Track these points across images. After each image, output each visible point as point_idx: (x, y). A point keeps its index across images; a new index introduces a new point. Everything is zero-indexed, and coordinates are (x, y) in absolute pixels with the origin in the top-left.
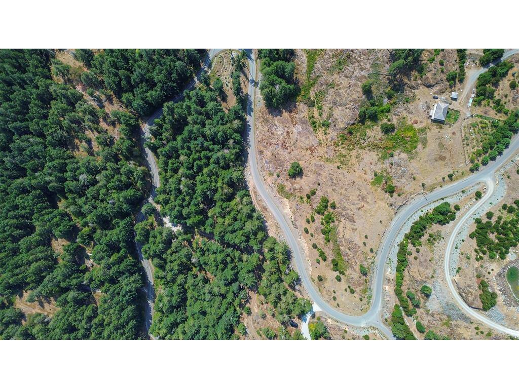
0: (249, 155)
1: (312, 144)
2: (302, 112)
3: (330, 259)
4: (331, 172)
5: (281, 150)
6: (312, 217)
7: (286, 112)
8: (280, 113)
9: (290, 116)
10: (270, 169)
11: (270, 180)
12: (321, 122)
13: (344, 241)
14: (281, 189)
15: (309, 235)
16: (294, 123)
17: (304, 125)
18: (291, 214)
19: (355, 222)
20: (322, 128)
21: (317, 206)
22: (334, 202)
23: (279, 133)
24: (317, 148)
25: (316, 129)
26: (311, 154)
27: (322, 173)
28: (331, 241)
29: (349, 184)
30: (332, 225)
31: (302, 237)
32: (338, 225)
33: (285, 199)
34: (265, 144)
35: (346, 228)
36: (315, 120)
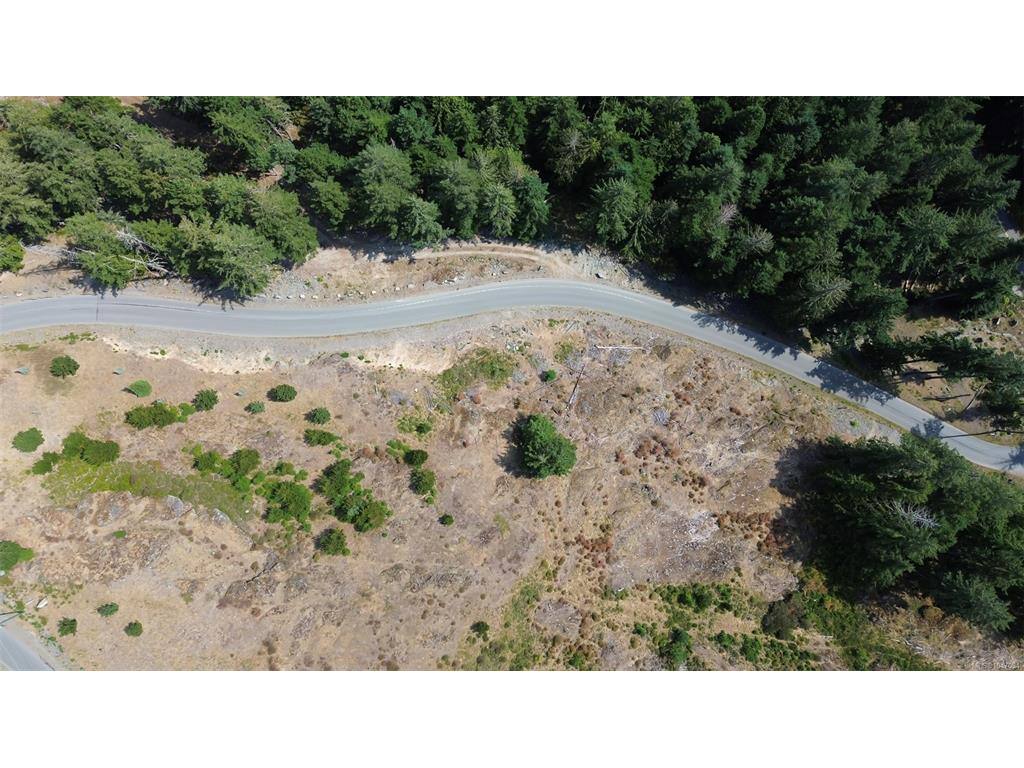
0: (668, 303)
1: (617, 560)
2: (761, 571)
3: (125, 438)
4: (474, 588)
5: (642, 428)
6: (324, 439)
7: (783, 507)
8: (785, 484)
9: (760, 518)
10: (587, 359)
11: (545, 340)
12: (692, 632)
13: (164, 530)
14: (490, 366)
15: (262, 397)
16: (727, 522)
17: (705, 557)
18: (379, 363)
19: (222, 604)
20: (667, 624)
21: (360, 476)
22: (345, 552)
23: (711, 449)
24: (596, 572)
25: (674, 599)
26: (579, 540)
27: (486, 552)
28: (193, 472)
29: (392, 643)
30: (260, 504)
31: (267, 367)
32: (243, 530)
33: (446, 366)
34: (688, 379)
35: (218, 556)
36: (712, 608)
